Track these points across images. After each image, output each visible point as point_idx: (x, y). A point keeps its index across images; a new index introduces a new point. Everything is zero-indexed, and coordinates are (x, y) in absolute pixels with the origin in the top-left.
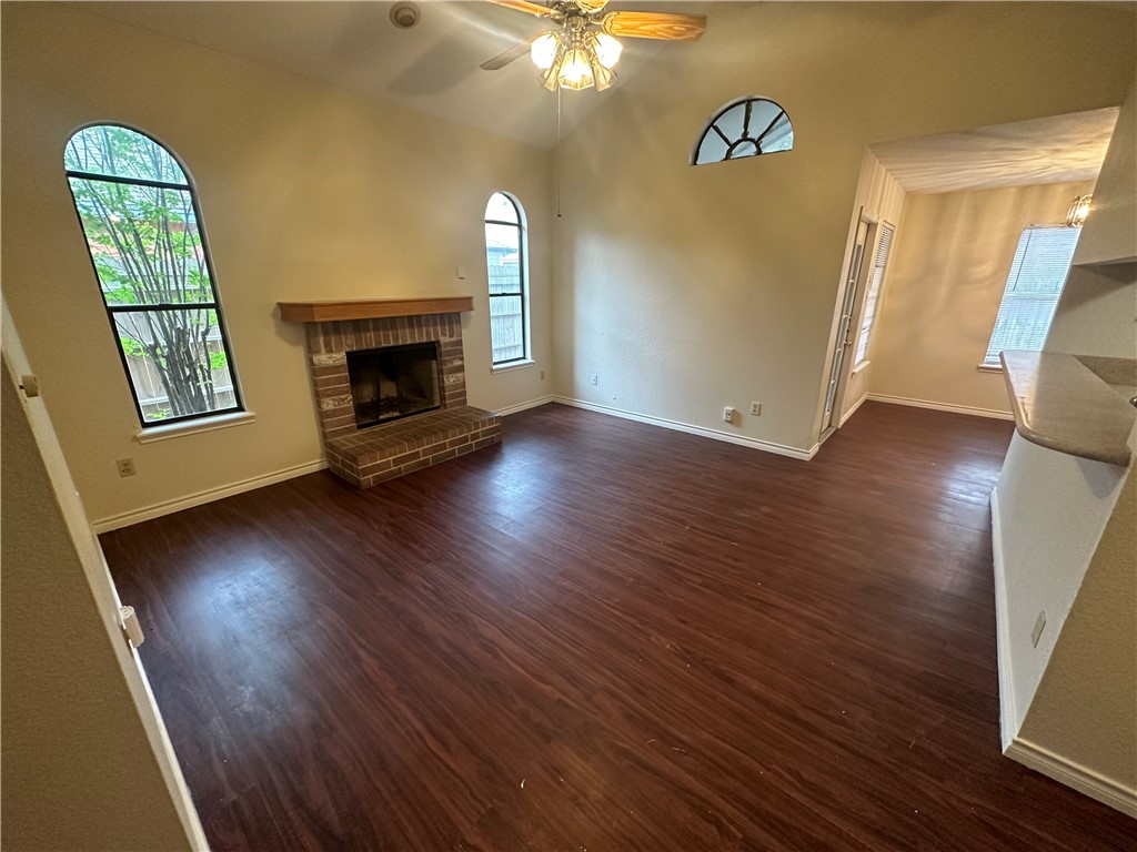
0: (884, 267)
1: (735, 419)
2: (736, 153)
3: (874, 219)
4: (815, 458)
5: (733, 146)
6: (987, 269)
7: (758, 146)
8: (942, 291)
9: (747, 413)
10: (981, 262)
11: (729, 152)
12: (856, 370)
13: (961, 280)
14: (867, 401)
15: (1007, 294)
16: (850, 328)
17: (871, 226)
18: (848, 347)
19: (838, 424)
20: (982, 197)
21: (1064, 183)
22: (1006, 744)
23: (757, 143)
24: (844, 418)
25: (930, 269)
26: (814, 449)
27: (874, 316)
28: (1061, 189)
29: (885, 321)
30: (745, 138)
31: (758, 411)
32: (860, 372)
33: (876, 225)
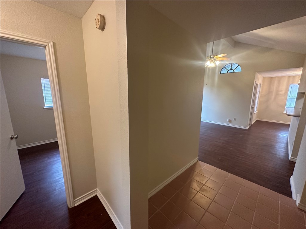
0: (259, 92)
1: (230, 121)
2: (229, 72)
3: (257, 83)
4: (249, 129)
5: (228, 71)
6: (283, 92)
7: (234, 71)
8: (273, 97)
9: (233, 120)
10: (281, 91)
11: (228, 72)
12: (255, 113)
13: (277, 94)
14: (257, 120)
15: (288, 98)
16: (254, 104)
17: (257, 84)
18: (253, 108)
19: (252, 123)
20: (280, 78)
21: (298, 76)
22: (289, 159)
23: (234, 70)
24: (253, 123)
25: (270, 92)
26: (248, 127)
27: (258, 102)
28: (297, 77)
29: (260, 103)
30: (231, 69)
31: (235, 120)
32: (256, 113)
33: (258, 84)
